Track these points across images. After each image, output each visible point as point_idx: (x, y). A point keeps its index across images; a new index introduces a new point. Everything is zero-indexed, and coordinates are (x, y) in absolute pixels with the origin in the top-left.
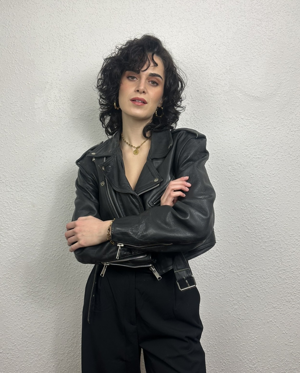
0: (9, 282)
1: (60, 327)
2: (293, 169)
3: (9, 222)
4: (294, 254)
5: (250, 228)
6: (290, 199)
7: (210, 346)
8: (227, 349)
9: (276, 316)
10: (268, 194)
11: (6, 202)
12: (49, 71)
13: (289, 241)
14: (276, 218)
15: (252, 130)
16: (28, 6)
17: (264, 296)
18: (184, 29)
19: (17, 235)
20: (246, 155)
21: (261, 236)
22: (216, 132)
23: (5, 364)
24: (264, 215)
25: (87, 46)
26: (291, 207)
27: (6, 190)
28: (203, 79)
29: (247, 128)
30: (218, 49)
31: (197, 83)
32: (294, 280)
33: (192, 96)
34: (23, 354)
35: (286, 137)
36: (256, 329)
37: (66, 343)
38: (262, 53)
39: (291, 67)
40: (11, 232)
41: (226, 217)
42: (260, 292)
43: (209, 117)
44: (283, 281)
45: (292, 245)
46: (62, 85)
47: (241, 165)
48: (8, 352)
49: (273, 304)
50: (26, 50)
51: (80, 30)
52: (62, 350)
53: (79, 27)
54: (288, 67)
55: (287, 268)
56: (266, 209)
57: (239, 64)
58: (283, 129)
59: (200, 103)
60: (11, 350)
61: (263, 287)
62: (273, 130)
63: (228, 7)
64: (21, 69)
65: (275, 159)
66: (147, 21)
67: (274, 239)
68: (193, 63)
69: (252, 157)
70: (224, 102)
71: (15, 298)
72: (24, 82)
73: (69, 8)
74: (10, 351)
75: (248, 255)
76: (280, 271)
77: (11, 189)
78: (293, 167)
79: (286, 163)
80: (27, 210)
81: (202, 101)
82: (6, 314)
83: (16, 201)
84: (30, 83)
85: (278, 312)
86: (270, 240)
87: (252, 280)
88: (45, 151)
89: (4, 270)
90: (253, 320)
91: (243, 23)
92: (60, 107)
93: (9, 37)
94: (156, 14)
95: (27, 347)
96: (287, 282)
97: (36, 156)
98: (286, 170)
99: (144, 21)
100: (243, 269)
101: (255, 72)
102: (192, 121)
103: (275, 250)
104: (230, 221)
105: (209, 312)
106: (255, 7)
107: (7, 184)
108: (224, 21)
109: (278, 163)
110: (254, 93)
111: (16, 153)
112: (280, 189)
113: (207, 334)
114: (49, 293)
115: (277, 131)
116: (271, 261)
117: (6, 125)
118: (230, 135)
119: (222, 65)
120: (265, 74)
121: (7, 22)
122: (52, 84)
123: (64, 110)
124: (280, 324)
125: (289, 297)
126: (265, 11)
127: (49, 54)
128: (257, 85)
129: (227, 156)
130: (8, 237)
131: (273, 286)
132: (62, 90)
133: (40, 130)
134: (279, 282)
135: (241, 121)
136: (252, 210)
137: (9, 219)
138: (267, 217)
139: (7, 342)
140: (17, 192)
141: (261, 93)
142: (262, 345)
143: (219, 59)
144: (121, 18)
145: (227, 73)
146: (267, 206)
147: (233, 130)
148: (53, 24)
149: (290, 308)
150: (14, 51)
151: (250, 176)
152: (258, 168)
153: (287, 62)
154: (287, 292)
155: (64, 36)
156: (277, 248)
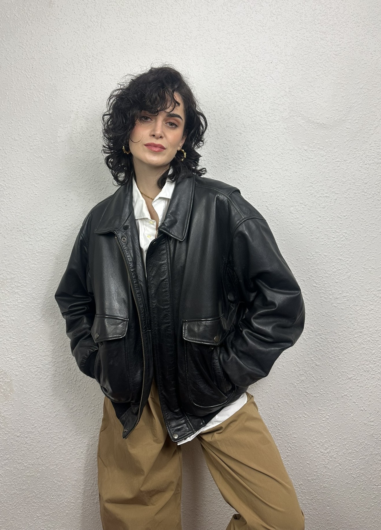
0: (28, 350)
1: (89, 405)
3: (27, 278)
4: (372, 313)
5: (317, 281)
6: (366, 246)
7: (272, 426)
8: (292, 430)
9: (352, 389)
10: (339, 240)
11: (24, 254)
12: (74, 98)
13: (366, 297)
14: (350, 269)
15: (318, 163)
16: (49, 22)
17: (337, 365)
18: (234, 45)
19: (37, 293)
20: (311, 193)
21: (331, 291)
22: (274, 167)
24: (335, 266)
25: (118, 68)
26: (368, 256)
27: (23, 240)
28: (258, 104)
29: (312, 162)
30: (274, 68)
31: (251, 109)
32: (373, 345)
33: (245, 124)
34: (45, 438)
35: (359, 171)
36: (328, 405)
37: (96, 424)
38: (327, 71)
39: (363, 87)
40: (29, 289)
42: (332, 360)
43: (265, 149)
44: (359, 346)
45: (369, 301)
46: (90, 114)
47: (305, 205)
48: (27, 435)
49: (347, 375)
50: (46, 74)
51: (110, 49)
52: (92, 433)
53: (109, 45)
54: (359, 88)
55: (364, 329)
56: (337, 258)
57: (300, 85)
58: (355, 161)
59: (254, 132)
60: (30, 433)
61: (335, 353)
62: (342, 163)
63: (284, 18)
64: (40, 96)
65: (346, 198)
66: (189, 37)
67: (347, 295)
68: (245, 85)
69: (318, 196)
70: (283, 131)
71: (35, 369)
72: (44, 111)
73: (98, 24)
74: (28, 434)
75: (316, 314)
76: (356, 334)
77: (29, 239)
78: (368, 208)
79: (359, 202)
80: (48, 263)
81: (256, 130)
82: (24, 389)
83: (36, 252)
84: (51, 112)
85: (355, 383)
86: (342, 296)
87: (321, 346)
89: (22, 336)
90: (324, 394)
91: (304, 36)
92: (87, 140)
93: (27, 58)
94: (200, 28)
95: (50, 429)
96: (365, 347)
97: (59, 199)
98: (360, 211)
99: (186, 37)
100: (310, 331)
101: (320, 94)
102: (245, 154)
103: (348, 308)
105: (270, 385)
106: (318, 17)
107: (25, 232)
108: (282, 35)
109: (350, 202)
110: (319, 119)
111: (36, 195)
113: (268, 412)
115: (348, 164)
116: (344, 322)
117: (23, 162)
118: (291, 170)
119: (280, 87)
120: (332, 96)
121: (24, 41)
122: (77, 113)
123: (92, 143)
124: (357, 399)
125: (367, 366)
126: (330, 22)
127: (73, 77)
128: (323, 109)
129: (288, 195)
130: (27, 296)
131: (347, 352)
132: (90, 120)
133: (64, 168)
134: (354, 347)
135: (304, 153)
136: (320, 260)
137: (28, 274)
138: (339, 268)
139: (25, 423)
140: (37, 242)
141: (328, 119)
142: (336, 425)
143: (276, 80)
144: (159, 34)
145: (286, 96)
146: (338, 254)
147: (295, 163)
148: (78, 42)
149: (368, 379)
150: (32, 74)
151: (317, 219)
152: (326, 209)
153: (358, 82)
154: (364, 359)
155: (92, 56)
156: (350, 306)
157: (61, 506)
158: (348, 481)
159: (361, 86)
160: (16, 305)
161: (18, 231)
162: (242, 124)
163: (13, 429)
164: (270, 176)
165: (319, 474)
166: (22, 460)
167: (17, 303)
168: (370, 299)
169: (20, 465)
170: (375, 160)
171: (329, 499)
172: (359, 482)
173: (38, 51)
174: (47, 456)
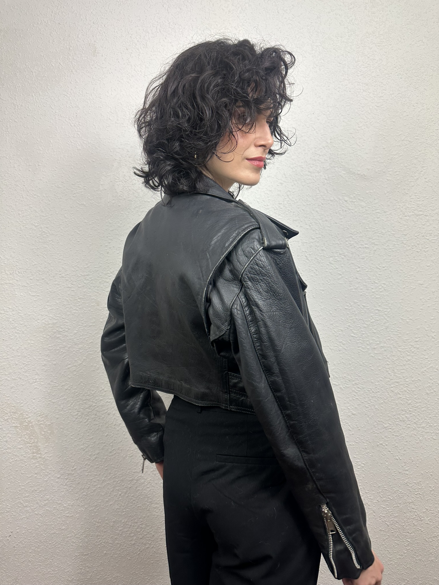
0: (69, 394)
1: (128, 449)
2: (408, 262)
5: (356, 332)
10: (377, 291)
12: (117, 146)
14: (388, 319)
15: (358, 214)
16: (93, 71)
21: (369, 341)
23: (63, 492)
24: (373, 317)
29: (352, 213)
32: (409, 395)
35: (399, 222)
39: (405, 139)
41: (327, 319)
45: (407, 352)
47: (344, 256)
52: (131, 476)
55: (400, 380)
56: (375, 309)
57: (342, 136)
58: (395, 213)
60: (70, 475)
63: (327, 69)
64: (84, 145)
65: (386, 249)
72: (87, 159)
75: (354, 363)
80: (90, 309)
83: (77, 298)
84: (94, 160)
85: (390, 433)
87: (358, 395)
88: (111, 240)
91: (347, 88)
93: (71, 107)
97: (101, 246)
100: (347, 381)
101: (361, 146)
102: (286, 204)
104: (332, 323)
106: (360, 69)
107: (67, 278)
108: (324, 86)
109: (389, 253)
111: (79, 242)
112: (392, 285)
117: (66, 210)
119: (321, 138)
121: (68, 89)
126: (373, 73)
130: (68, 341)
131: (384, 401)
138: (377, 319)
139: (65, 465)
143: (317, 131)
147: (335, 214)
148: (122, 91)
149: (404, 429)
151: (356, 270)
153: (400, 134)
156: (388, 356)
157: (99, 547)
163: (54, 471)
164: (310, 226)
168: (407, 350)
169: (60, 506)
170: (415, 212)
172: (392, 530)
174: (87, 497)
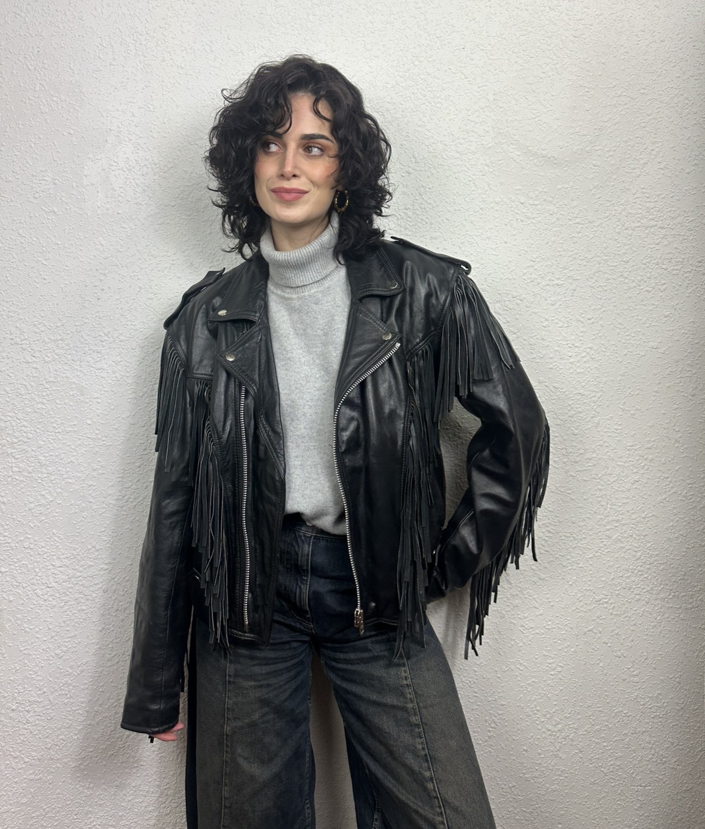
6: (627, 371)
8: (498, 693)
17: (575, 578)
18: (397, 18)
19: (47, 455)
20: (532, 278)
25: (193, 54)
26: (629, 388)
27: (22, 360)
28: (439, 121)
33: (417, 156)
36: (560, 648)
38: (561, 65)
43: (452, 201)
46: (141, 136)
48: (29, 708)
49: (594, 595)
51: (178, 21)
53: (177, 13)
59: (434, 171)
62: (586, 225)
67: (593, 456)
68: (418, 87)
71: (44, 591)
74: (32, 706)
77: (33, 358)
78: (630, 304)
81: (437, 167)
86: (585, 458)
89: (20, 531)
90: (554, 628)
92: (137, 181)
103: (596, 479)
114: (116, 580)
115: (595, 229)
116: (588, 503)
122: (119, 135)
123: (146, 188)
128: (553, 132)
129: (491, 281)
132: (141, 147)
133: (95, 232)
141: (561, 149)
142: (574, 683)
146: (577, 385)
150: (39, 64)
152: (557, 305)
154: (623, 567)
155: (145, 33)
158: (595, 779)
159: (619, 93)
160: (9, 477)
161: (12, 345)
162: (411, 156)
165: (543, 769)
166: (20, 751)
167: (10, 472)
171: (562, 811)
173: (48, 22)
